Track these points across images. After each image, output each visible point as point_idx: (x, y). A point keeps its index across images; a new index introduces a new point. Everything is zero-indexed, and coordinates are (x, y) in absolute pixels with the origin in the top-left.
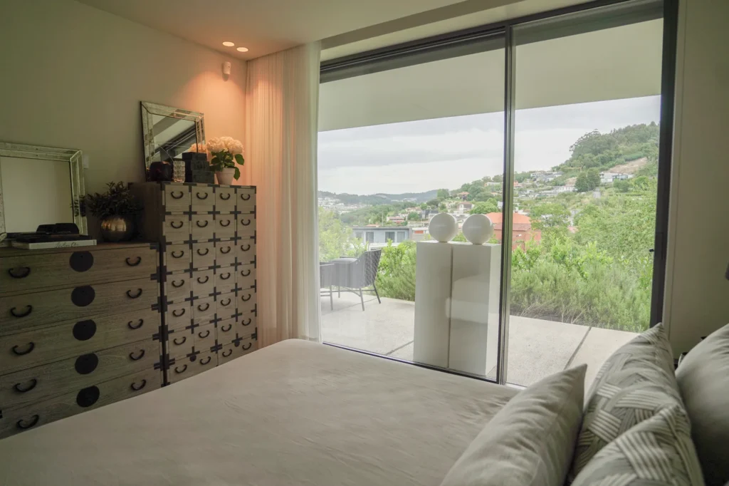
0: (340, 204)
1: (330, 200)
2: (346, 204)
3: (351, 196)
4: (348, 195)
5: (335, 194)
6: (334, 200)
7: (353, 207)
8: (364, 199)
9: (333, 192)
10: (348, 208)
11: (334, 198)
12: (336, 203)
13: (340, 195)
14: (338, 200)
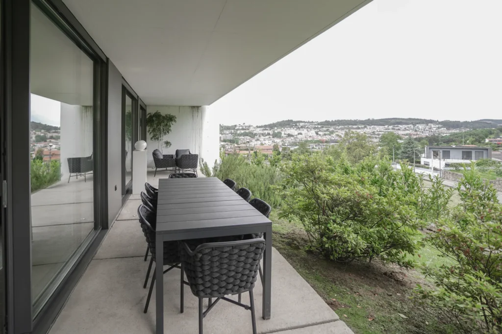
0: (443, 129)
1: (433, 126)
2: (448, 129)
3: (453, 122)
4: (451, 122)
5: (438, 121)
6: (437, 126)
7: (456, 131)
8: (466, 124)
9: (436, 120)
10: (450, 131)
11: (437, 124)
12: (439, 128)
13: (442, 122)
14: (440, 126)
